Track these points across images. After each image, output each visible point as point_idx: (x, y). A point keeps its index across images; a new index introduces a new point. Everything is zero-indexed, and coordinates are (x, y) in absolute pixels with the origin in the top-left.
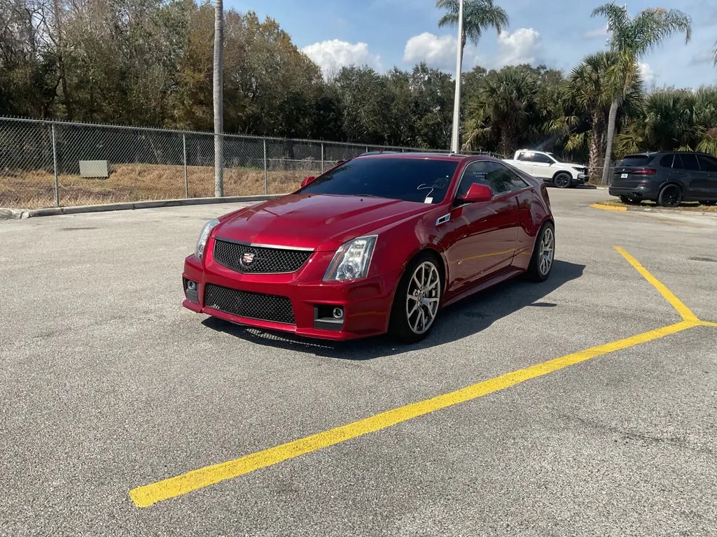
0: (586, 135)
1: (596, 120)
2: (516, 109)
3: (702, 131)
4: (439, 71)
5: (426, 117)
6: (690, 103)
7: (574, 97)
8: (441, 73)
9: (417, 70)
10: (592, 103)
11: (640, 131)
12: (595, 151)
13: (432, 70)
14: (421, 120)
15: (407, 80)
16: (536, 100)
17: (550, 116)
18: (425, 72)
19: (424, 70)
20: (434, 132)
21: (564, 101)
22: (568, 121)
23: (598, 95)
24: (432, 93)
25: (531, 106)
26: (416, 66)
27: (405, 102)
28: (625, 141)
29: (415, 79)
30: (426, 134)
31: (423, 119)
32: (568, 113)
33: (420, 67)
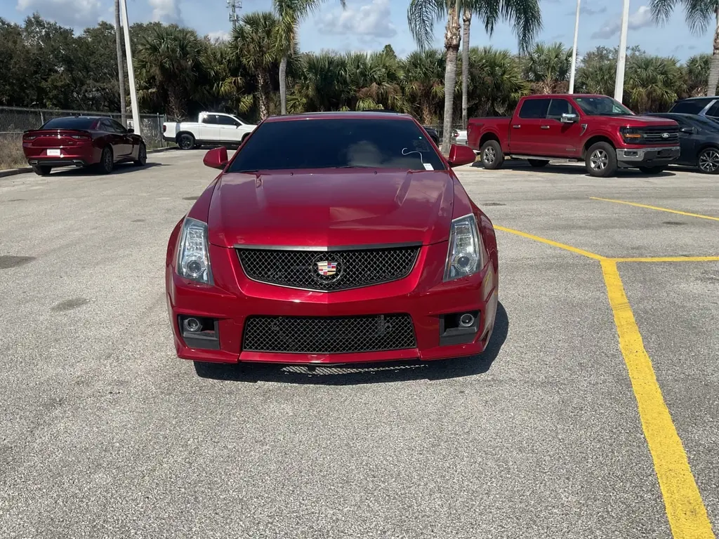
0: (254, 97)
1: (261, 81)
2: (182, 69)
3: (355, 91)
4: (57, 25)
5: (52, 77)
6: (342, 64)
7: (238, 58)
8: (60, 28)
9: (29, 23)
10: (258, 65)
11: (304, 91)
12: (265, 112)
13: (48, 23)
14: (47, 81)
15: (19, 34)
16: (202, 59)
17: (219, 78)
18: (41, 25)
19: (39, 23)
20: (65, 94)
21: (229, 61)
22: (235, 82)
23: (263, 55)
24: (55, 50)
25: (197, 66)
26: (28, 17)
27: (27, 60)
28: (292, 102)
29: (29, 33)
30: (55, 97)
31: (49, 80)
32: (234, 74)
33: (33, 19)
